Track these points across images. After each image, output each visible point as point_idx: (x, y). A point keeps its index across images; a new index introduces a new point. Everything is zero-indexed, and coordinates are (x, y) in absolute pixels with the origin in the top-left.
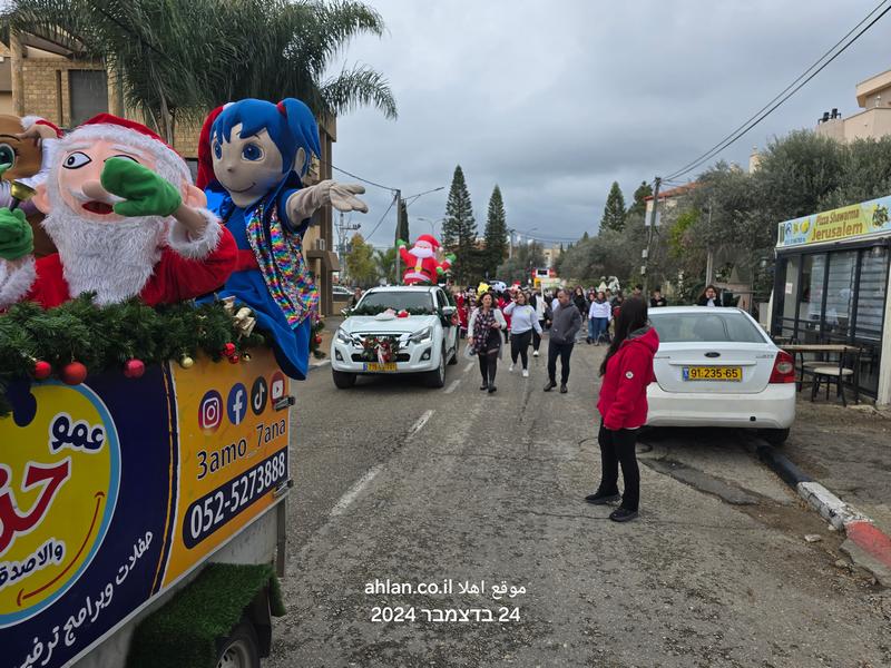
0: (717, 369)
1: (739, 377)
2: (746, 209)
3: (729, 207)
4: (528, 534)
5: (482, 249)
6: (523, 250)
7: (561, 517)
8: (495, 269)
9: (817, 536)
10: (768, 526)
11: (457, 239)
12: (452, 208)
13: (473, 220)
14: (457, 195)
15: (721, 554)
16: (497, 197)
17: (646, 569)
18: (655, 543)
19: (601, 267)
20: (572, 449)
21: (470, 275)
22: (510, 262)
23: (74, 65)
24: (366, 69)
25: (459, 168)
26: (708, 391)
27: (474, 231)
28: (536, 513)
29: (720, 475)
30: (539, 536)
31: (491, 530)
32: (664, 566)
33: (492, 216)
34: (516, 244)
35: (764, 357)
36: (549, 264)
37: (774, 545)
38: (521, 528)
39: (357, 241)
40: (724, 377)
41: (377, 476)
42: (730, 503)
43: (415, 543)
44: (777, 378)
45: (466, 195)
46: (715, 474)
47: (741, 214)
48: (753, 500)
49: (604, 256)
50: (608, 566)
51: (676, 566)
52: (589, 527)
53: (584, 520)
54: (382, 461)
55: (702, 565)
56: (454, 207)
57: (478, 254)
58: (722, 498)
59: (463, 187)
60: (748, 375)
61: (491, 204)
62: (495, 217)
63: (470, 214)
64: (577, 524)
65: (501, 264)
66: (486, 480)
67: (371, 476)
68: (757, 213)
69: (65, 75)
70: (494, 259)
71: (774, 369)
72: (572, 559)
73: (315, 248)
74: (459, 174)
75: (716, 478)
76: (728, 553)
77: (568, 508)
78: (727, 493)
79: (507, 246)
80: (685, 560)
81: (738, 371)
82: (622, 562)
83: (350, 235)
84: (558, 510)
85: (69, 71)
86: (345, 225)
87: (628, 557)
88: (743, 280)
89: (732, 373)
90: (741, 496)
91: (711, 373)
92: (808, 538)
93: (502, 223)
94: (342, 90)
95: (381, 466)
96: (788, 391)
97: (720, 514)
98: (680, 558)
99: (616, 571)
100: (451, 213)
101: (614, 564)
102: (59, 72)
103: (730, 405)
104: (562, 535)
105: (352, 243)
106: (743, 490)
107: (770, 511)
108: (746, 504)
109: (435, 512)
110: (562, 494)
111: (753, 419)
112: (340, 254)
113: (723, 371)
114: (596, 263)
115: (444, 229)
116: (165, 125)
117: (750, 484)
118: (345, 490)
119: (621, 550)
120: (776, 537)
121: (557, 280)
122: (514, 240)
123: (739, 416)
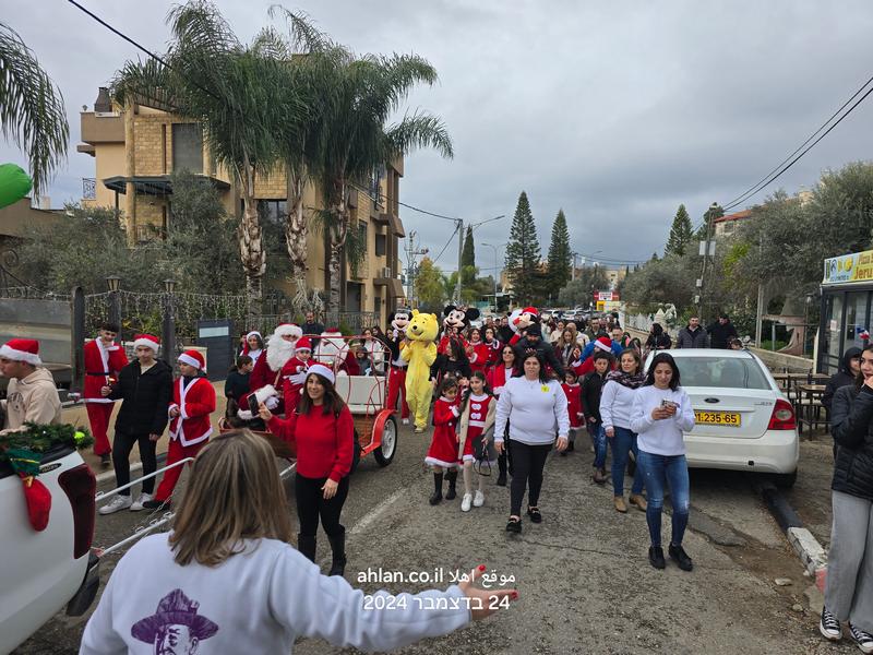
0: (716, 414)
1: (737, 422)
2: (797, 243)
3: (778, 240)
4: (515, 561)
5: (545, 271)
6: (586, 273)
7: (549, 547)
8: (558, 291)
9: (787, 580)
10: (745, 568)
11: (520, 262)
12: (516, 232)
13: (537, 244)
14: (522, 220)
15: (686, 591)
16: (561, 220)
17: (611, 600)
18: (628, 577)
19: (660, 293)
20: (582, 482)
21: (533, 297)
22: (573, 285)
23: (177, 120)
24: (425, 115)
25: (524, 194)
26: (708, 434)
27: (538, 255)
28: (528, 542)
29: (716, 515)
30: (525, 563)
31: (482, 555)
32: (627, 598)
33: (556, 239)
34: (579, 266)
35: (763, 404)
36: (612, 288)
37: (741, 585)
38: (510, 556)
39: (426, 265)
40: (723, 422)
41: (398, 500)
42: (716, 543)
43: (414, 562)
44: (775, 424)
45: (530, 220)
46: (712, 514)
47: (790, 248)
48: (740, 541)
49: (663, 282)
50: (577, 594)
51: (640, 598)
52: (572, 558)
53: (570, 550)
54: (406, 486)
55: (664, 599)
56: (519, 231)
57: (541, 276)
58: (711, 539)
59: (528, 212)
60: (747, 420)
61: (555, 228)
62: (559, 241)
63: (533, 238)
64: (562, 554)
65: (565, 286)
66: (493, 509)
67: (393, 499)
68: (807, 246)
69: (169, 128)
70: (557, 281)
71: (773, 416)
72: (546, 586)
73: (381, 276)
74: (523, 200)
75: (712, 518)
76: (694, 591)
77: (559, 539)
78: (717, 533)
79: (571, 268)
80: (649, 594)
81: (737, 417)
82: (591, 591)
83: (419, 259)
84: (549, 540)
85: (173, 125)
86: (414, 249)
87: (599, 588)
88: (796, 313)
89: (731, 418)
90: (730, 537)
91: (711, 418)
92: (778, 582)
93: (566, 246)
94: (405, 134)
95: (404, 491)
96: (788, 438)
97: (701, 554)
98: (646, 591)
99: (582, 599)
100: (515, 237)
101: (584, 593)
102: (164, 126)
103: (730, 449)
104: (545, 563)
105: (420, 267)
106: (734, 531)
107: (754, 553)
108: (731, 545)
109: (439, 536)
110: (558, 525)
111: (751, 463)
112: (409, 278)
113: (723, 416)
114: (656, 288)
115: (508, 252)
116: (247, 175)
117: (744, 526)
118: (368, 512)
119: (594, 581)
120: (747, 579)
121: (618, 303)
122: (579, 263)
123: (738, 460)
